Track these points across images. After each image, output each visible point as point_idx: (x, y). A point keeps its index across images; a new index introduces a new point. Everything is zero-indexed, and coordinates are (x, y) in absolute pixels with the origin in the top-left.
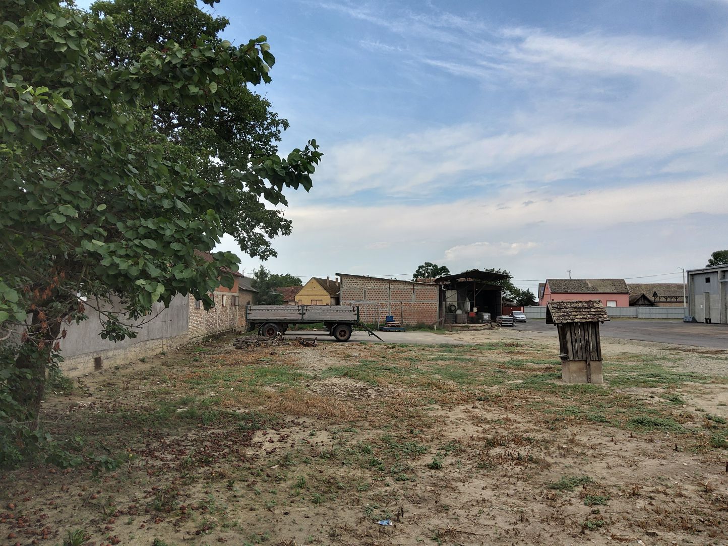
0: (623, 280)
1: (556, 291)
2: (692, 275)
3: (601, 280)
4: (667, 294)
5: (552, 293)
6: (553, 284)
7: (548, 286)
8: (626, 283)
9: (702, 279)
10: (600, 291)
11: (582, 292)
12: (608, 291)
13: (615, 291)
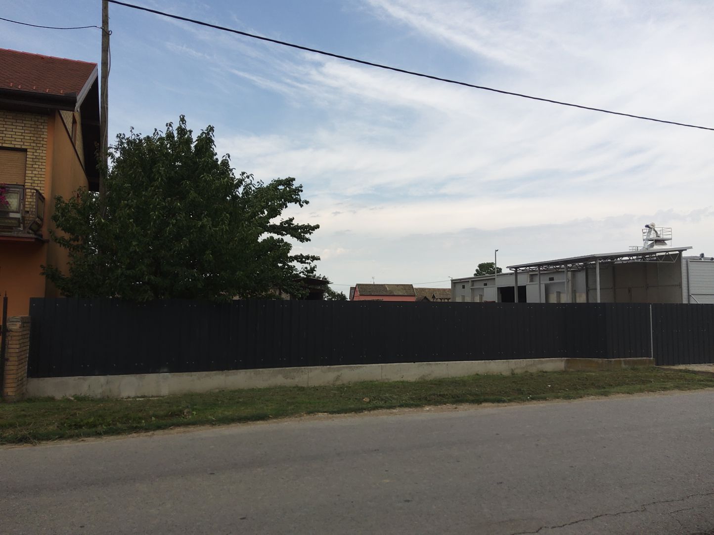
0: (412, 285)
1: (363, 294)
2: (454, 283)
3: (395, 285)
4: (442, 297)
5: (360, 295)
6: (361, 288)
7: (357, 289)
8: (414, 287)
9: (460, 286)
10: (395, 294)
11: (382, 294)
12: (401, 294)
13: (406, 294)
